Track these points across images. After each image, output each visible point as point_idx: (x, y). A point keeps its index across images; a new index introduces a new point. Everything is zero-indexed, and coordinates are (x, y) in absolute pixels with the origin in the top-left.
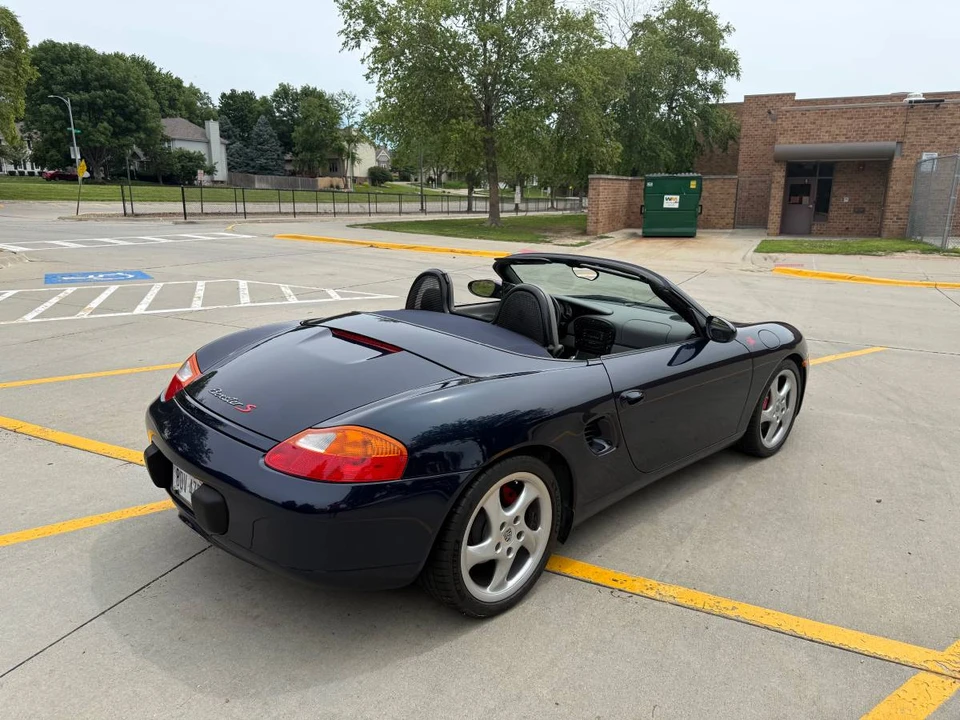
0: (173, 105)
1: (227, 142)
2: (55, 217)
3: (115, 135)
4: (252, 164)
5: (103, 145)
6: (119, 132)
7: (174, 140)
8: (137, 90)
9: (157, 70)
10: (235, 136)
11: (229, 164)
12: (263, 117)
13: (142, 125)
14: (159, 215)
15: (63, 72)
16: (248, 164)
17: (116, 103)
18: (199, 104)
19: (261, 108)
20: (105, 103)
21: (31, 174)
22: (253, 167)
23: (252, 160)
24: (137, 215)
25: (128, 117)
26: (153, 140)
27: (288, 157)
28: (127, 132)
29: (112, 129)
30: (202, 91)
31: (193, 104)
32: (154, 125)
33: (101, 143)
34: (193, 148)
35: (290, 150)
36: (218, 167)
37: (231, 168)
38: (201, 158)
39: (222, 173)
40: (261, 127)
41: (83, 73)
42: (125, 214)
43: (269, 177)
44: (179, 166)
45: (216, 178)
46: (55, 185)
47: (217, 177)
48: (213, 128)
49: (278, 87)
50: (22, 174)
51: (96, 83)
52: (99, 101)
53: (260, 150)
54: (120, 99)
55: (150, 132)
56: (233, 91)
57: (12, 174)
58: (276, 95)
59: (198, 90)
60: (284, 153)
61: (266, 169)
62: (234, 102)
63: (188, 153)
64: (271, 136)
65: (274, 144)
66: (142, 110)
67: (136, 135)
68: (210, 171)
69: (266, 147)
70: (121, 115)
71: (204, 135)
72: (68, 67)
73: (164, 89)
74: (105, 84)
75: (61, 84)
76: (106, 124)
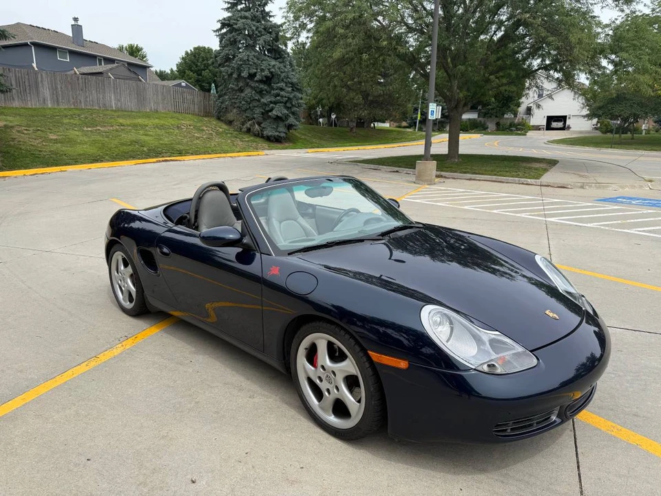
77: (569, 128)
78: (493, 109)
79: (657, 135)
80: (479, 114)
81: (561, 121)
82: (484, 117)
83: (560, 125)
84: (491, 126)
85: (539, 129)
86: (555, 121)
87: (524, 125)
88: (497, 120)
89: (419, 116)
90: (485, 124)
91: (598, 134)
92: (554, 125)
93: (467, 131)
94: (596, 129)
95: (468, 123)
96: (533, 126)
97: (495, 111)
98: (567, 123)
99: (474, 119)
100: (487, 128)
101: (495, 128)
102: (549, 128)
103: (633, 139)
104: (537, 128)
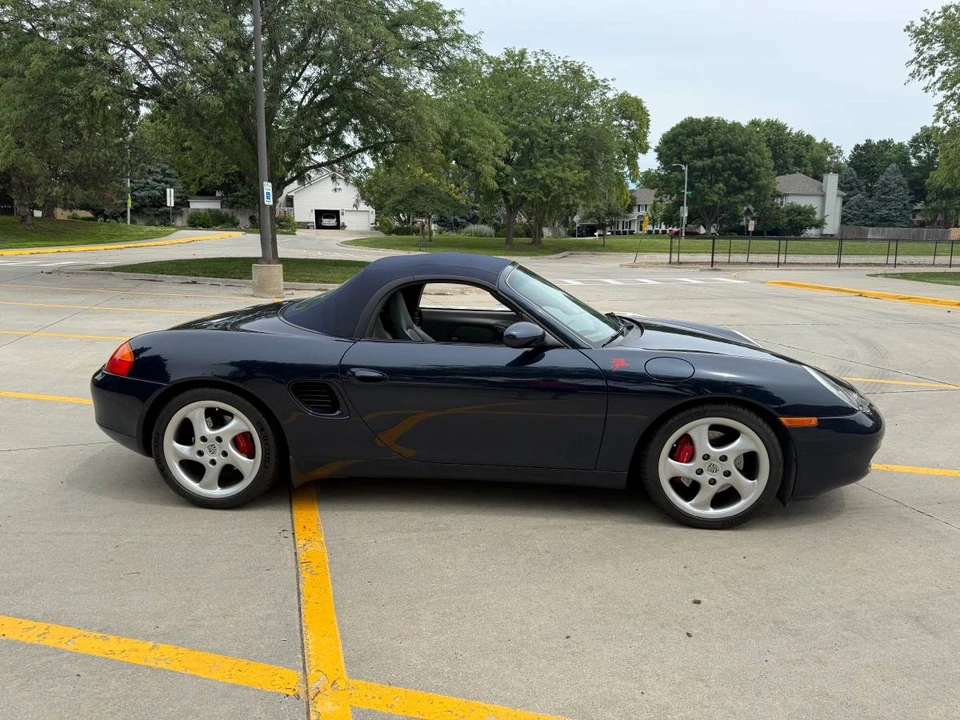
0: (799, 162)
1: (845, 194)
2: (618, 265)
3: (728, 194)
4: (871, 215)
5: (715, 204)
6: (733, 190)
7: (786, 195)
8: (756, 151)
9: (788, 131)
10: (859, 188)
11: (843, 217)
12: (894, 165)
13: (755, 183)
14: (696, 263)
15: (694, 143)
16: (867, 216)
17: (734, 166)
18: (829, 159)
19: (895, 156)
20: (724, 166)
21: (664, 232)
22: (872, 219)
23: (872, 211)
24: (681, 263)
25: (742, 177)
26: (762, 197)
27: (919, 206)
28: (740, 190)
29: (725, 188)
30: (834, 146)
31: (823, 159)
32: (765, 182)
33: (713, 201)
34: (803, 202)
35: (923, 198)
36: (827, 220)
37: (844, 220)
38: (811, 211)
39: (832, 226)
40: (891, 175)
41: (710, 142)
42: (670, 263)
43: (886, 229)
44: (786, 220)
45: (825, 232)
46: (657, 240)
47: (828, 230)
48: (832, 181)
49: (919, 131)
50: (657, 232)
51: (719, 149)
52: (719, 165)
53: (883, 200)
54: (739, 161)
55: (760, 189)
56: (869, 141)
57: (650, 232)
58: (915, 140)
59: (831, 145)
60: (913, 202)
61: (886, 221)
62: (867, 152)
63: (799, 207)
64: (900, 184)
65: (904, 193)
66: (757, 169)
67: (746, 193)
68: (820, 225)
69: (891, 197)
70: (736, 176)
71: (821, 188)
72: (698, 138)
73: (792, 148)
74: (727, 148)
75: (691, 153)
76: (721, 185)
77: (344, 227)
78: (243, 197)
79: (441, 237)
80: (222, 203)
81: (333, 217)
82: (231, 207)
83: (333, 222)
84: (244, 221)
85: (308, 228)
86: (325, 217)
87: (288, 221)
88: (249, 212)
89: (129, 202)
90: (233, 218)
91: (380, 235)
92: (326, 222)
93: (208, 227)
94: (376, 229)
95: (208, 215)
96: (299, 223)
97: (246, 199)
98: (341, 221)
99: (217, 211)
100: (238, 224)
101: (248, 224)
102: (319, 226)
103: (431, 241)
104: (305, 226)
